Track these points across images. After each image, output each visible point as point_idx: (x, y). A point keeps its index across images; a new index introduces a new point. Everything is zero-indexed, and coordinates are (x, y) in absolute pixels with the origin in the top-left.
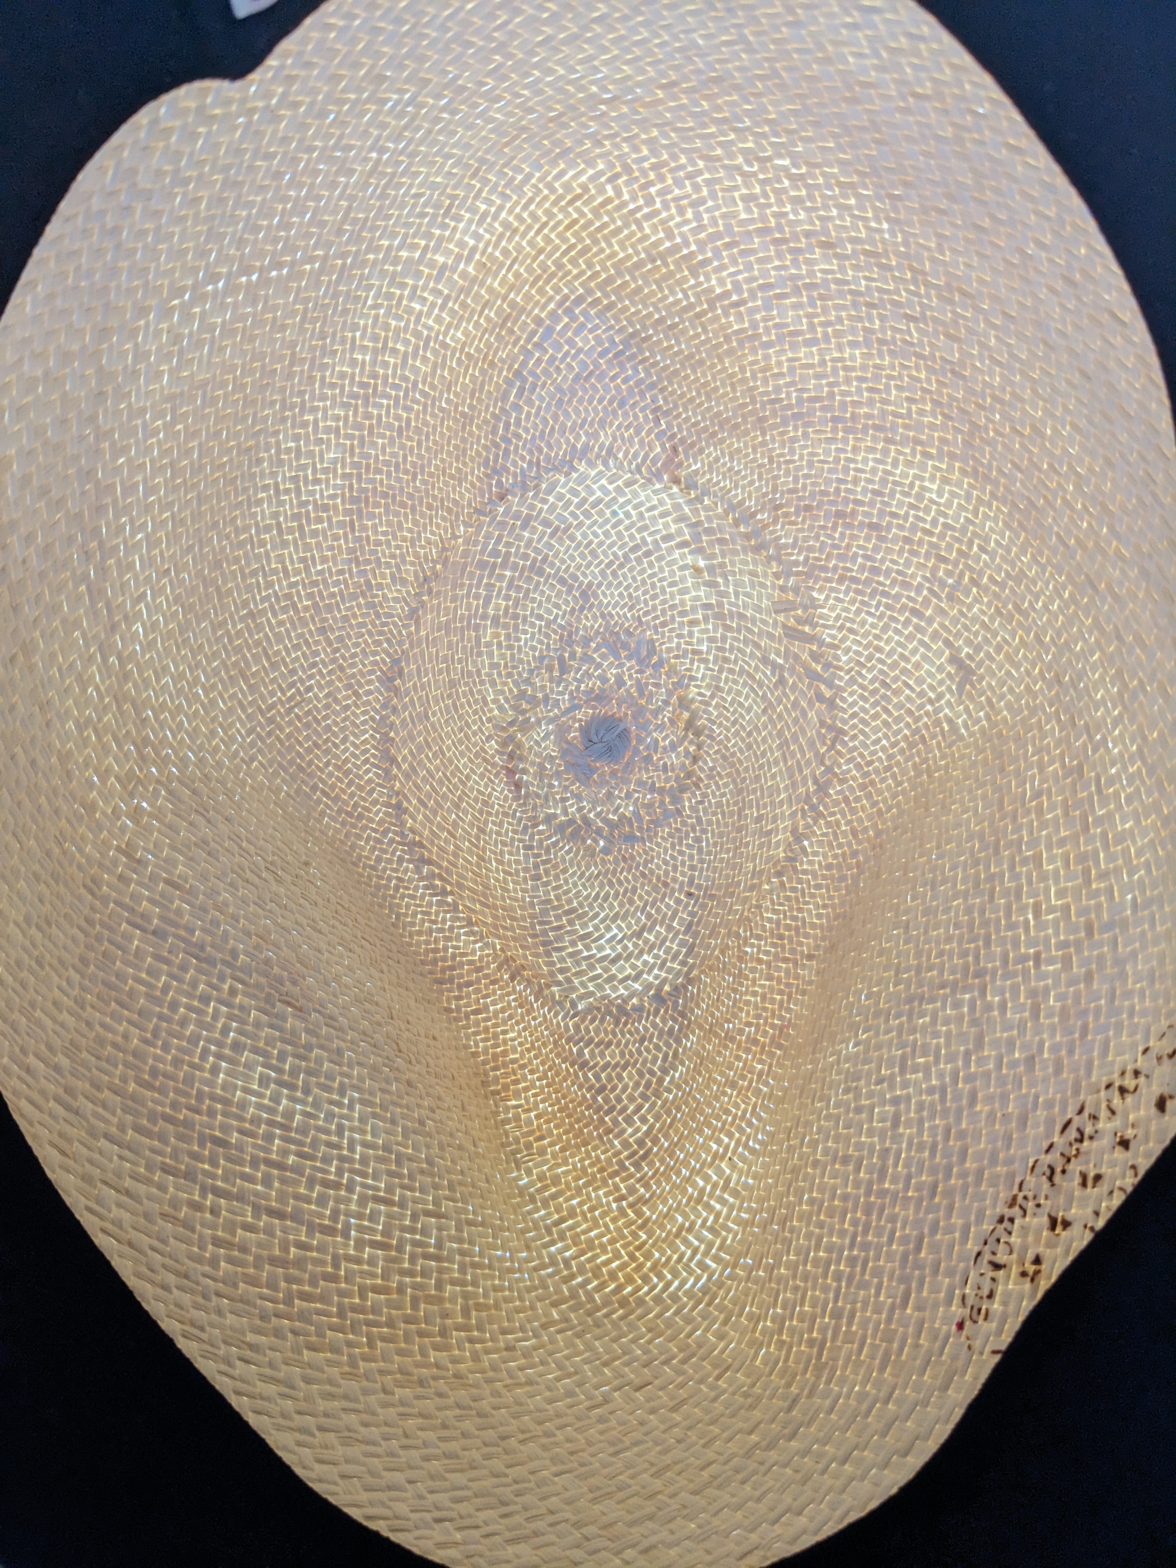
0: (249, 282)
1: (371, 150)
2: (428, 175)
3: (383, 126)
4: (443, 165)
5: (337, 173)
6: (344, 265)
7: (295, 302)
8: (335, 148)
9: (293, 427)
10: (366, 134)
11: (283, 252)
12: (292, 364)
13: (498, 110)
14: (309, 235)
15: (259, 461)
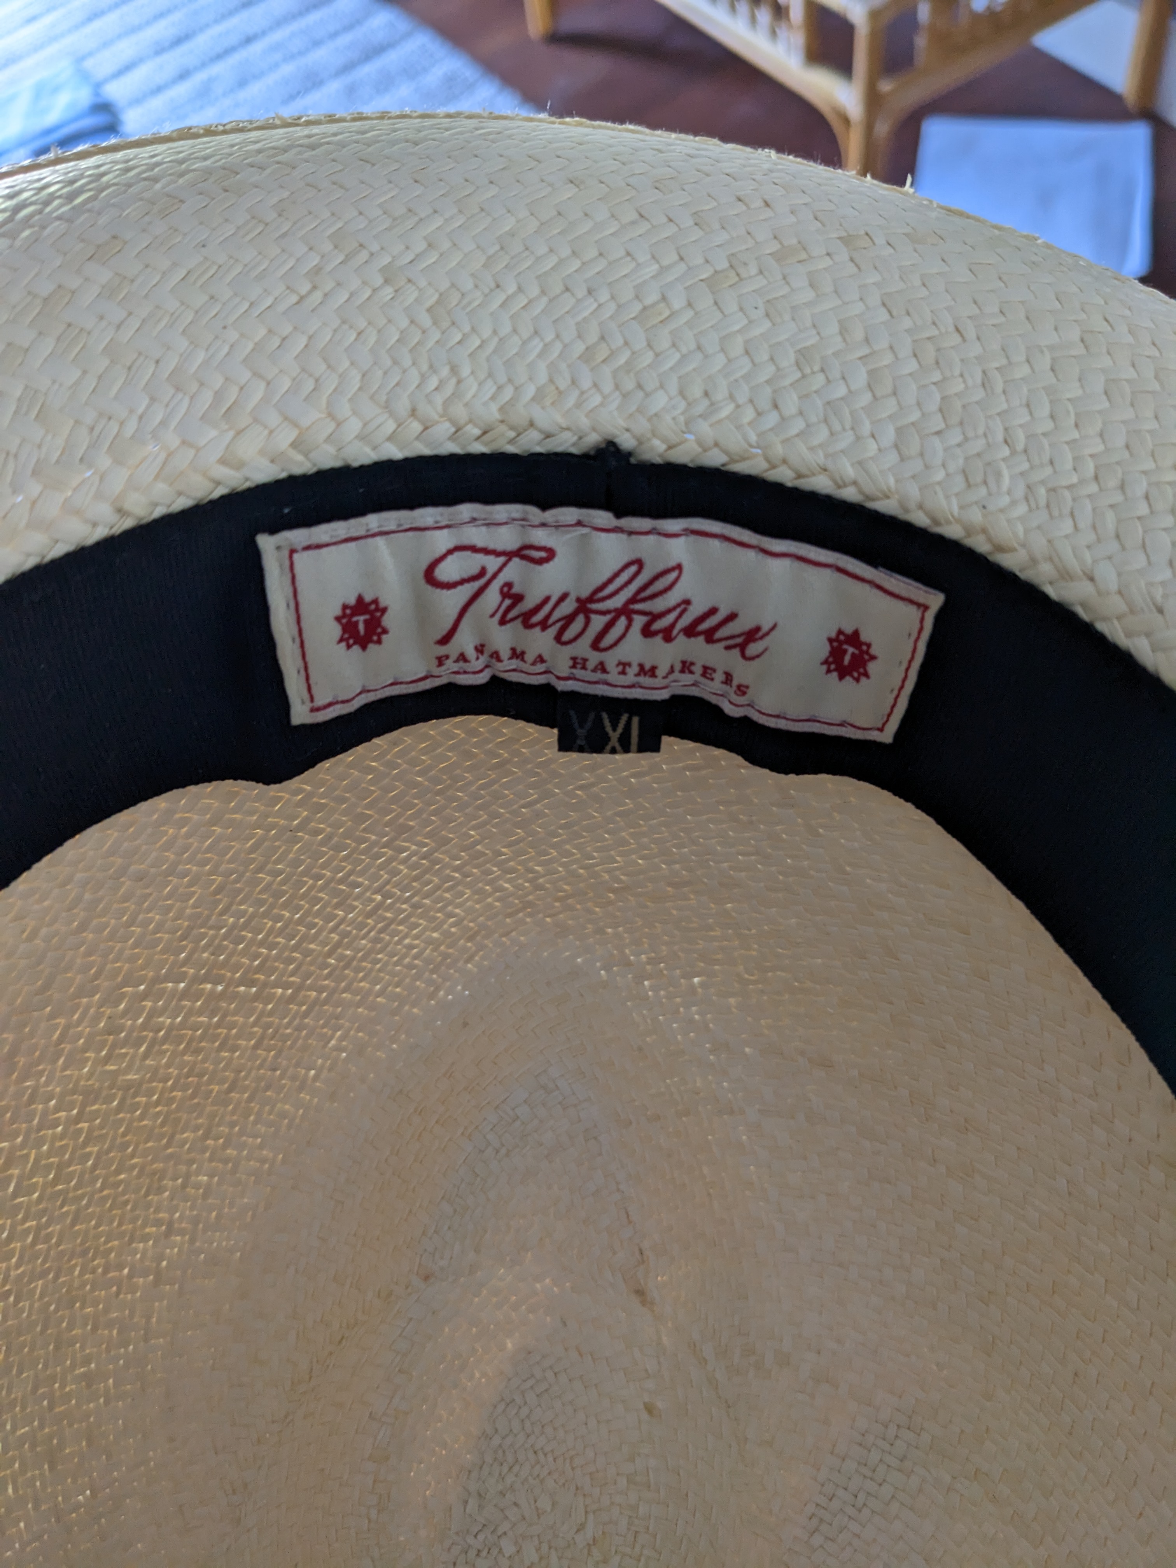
0: (213, 991)
1: (376, 892)
2: (425, 929)
3: (395, 873)
4: (443, 922)
5: (337, 906)
6: (317, 999)
7: (255, 1024)
8: (341, 881)
9: (211, 1160)
10: (376, 877)
11: (259, 969)
12: (230, 1090)
13: (509, 881)
14: (291, 960)
15: (160, 1190)
